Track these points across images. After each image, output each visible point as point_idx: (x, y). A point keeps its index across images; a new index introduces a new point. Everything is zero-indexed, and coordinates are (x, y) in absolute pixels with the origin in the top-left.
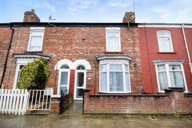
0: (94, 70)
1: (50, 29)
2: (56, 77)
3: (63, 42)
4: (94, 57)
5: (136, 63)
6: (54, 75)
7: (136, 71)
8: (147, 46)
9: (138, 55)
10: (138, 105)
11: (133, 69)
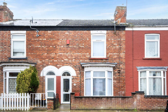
0: (79, 77)
1: (31, 32)
2: (43, 83)
3: (47, 48)
4: (79, 63)
5: (120, 69)
6: (41, 81)
7: (119, 78)
8: (133, 52)
9: (122, 61)
10: (110, 103)
11: (117, 75)
